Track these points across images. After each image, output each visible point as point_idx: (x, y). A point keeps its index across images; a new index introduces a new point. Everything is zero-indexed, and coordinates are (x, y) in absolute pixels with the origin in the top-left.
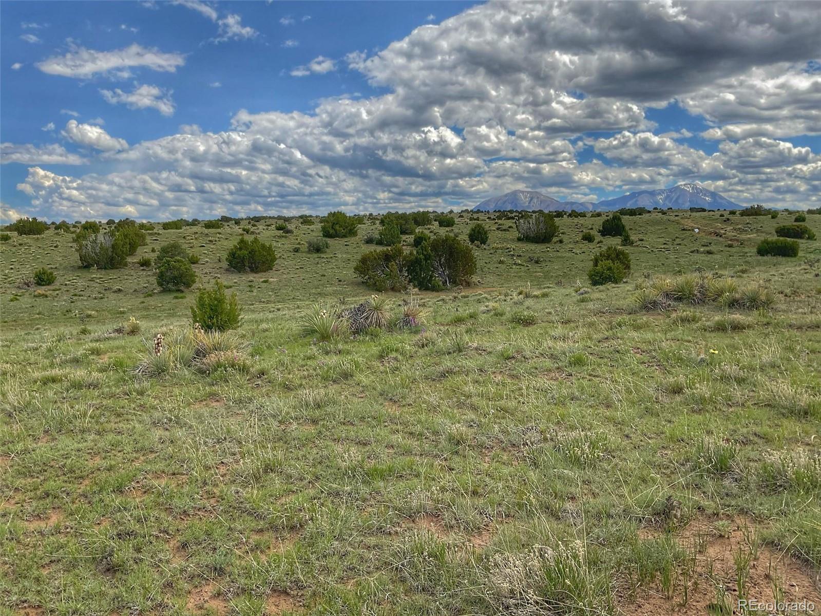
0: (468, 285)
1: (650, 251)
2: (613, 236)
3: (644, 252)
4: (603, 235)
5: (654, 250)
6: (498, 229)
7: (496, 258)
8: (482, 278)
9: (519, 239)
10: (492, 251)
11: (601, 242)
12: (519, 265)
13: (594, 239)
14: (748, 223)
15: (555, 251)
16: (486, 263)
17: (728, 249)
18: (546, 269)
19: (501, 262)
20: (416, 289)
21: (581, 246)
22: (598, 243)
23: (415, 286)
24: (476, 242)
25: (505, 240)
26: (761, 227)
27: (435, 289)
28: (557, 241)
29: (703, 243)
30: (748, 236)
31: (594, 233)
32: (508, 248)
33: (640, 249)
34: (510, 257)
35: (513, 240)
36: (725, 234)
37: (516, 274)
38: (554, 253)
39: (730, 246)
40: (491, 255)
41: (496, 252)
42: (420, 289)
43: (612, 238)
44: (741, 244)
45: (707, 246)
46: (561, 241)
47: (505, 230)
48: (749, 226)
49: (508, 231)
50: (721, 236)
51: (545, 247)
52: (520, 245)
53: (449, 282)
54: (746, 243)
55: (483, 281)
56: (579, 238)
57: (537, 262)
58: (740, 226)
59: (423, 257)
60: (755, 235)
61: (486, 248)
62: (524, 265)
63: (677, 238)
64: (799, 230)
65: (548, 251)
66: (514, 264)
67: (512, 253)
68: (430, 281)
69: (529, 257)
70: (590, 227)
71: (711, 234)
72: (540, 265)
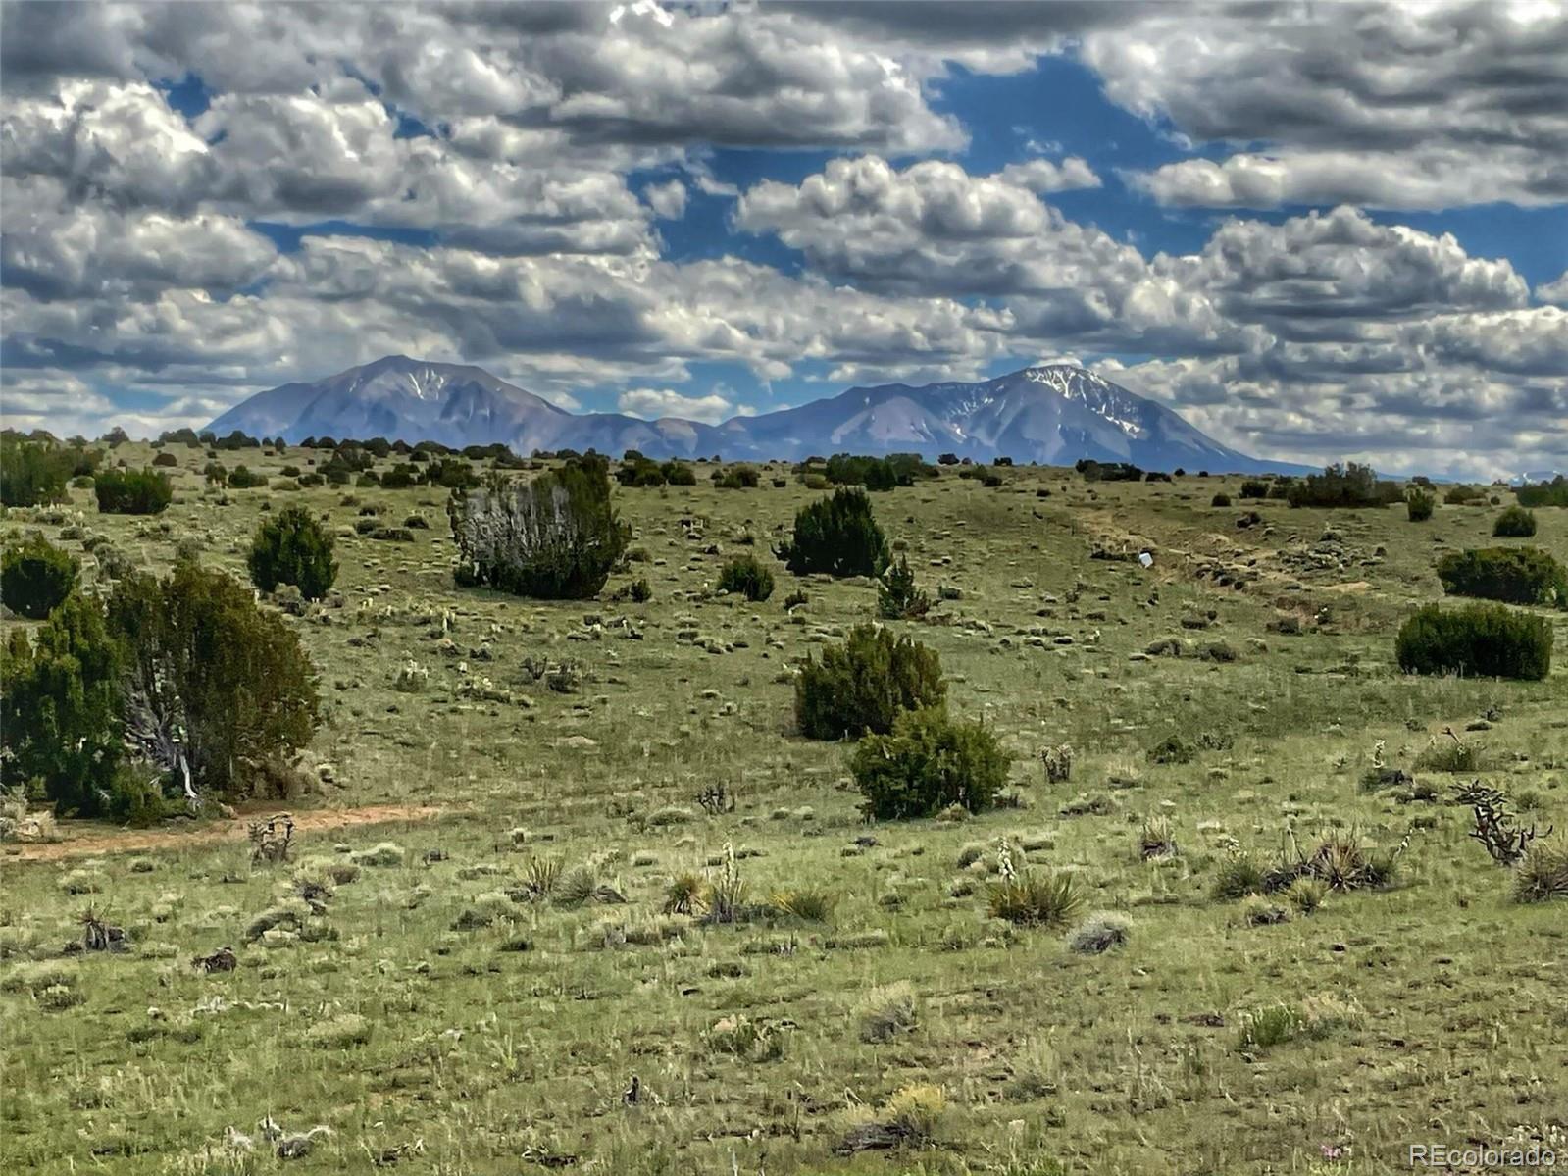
0: (280, 790)
1: (995, 643)
2: (839, 574)
3: (977, 648)
4: (799, 569)
5: (1011, 639)
6: (363, 529)
7: (381, 663)
8: (336, 758)
9: (464, 580)
10: (358, 633)
11: (800, 599)
12: (488, 696)
13: (771, 587)
14: (1329, 537)
15: (624, 637)
16: (340, 686)
17: (1282, 640)
18: (605, 717)
19: (408, 684)
20: (44, 817)
21: (723, 614)
22: (791, 603)
23: (34, 804)
24: (283, 588)
25: (406, 582)
26: (1380, 551)
27: (126, 812)
28: (624, 592)
29: (1187, 615)
30: (1343, 588)
31: (766, 559)
32: (426, 621)
33: (957, 633)
34: (442, 661)
35: (435, 581)
36: (1253, 576)
37: (478, 742)
38: (623, 644)
39: (1288, 628)
40: (354, 652)
41: (375, 634)
42: (58, 814)
43: (838, 585)
44: (1322, 621)
45: (1201, 626)
46: (640, 594)
47: (392, 536)
48: (1336, 546)
49: (409, 538)
50: (1239, 586)
51: (580, 616)
52: (472, 605)
53: (195, 781)
54: (1338, 616)
55: (342, 771)
56: (710, 582)
57: (560, 685)
58: (1302, 547)
59: (76, 663)
60: (1364, 584)
61: (334, 615)
62: (505, 700)
63: (1081, 587)
64: (1524, 568)
65: (597, 636)
66: (466, 692)
67: (447, 641)
68: (104, 773)
69: (527, 664)
70: (741, 531)
71: (1199, 575)
72: (575, 700)
